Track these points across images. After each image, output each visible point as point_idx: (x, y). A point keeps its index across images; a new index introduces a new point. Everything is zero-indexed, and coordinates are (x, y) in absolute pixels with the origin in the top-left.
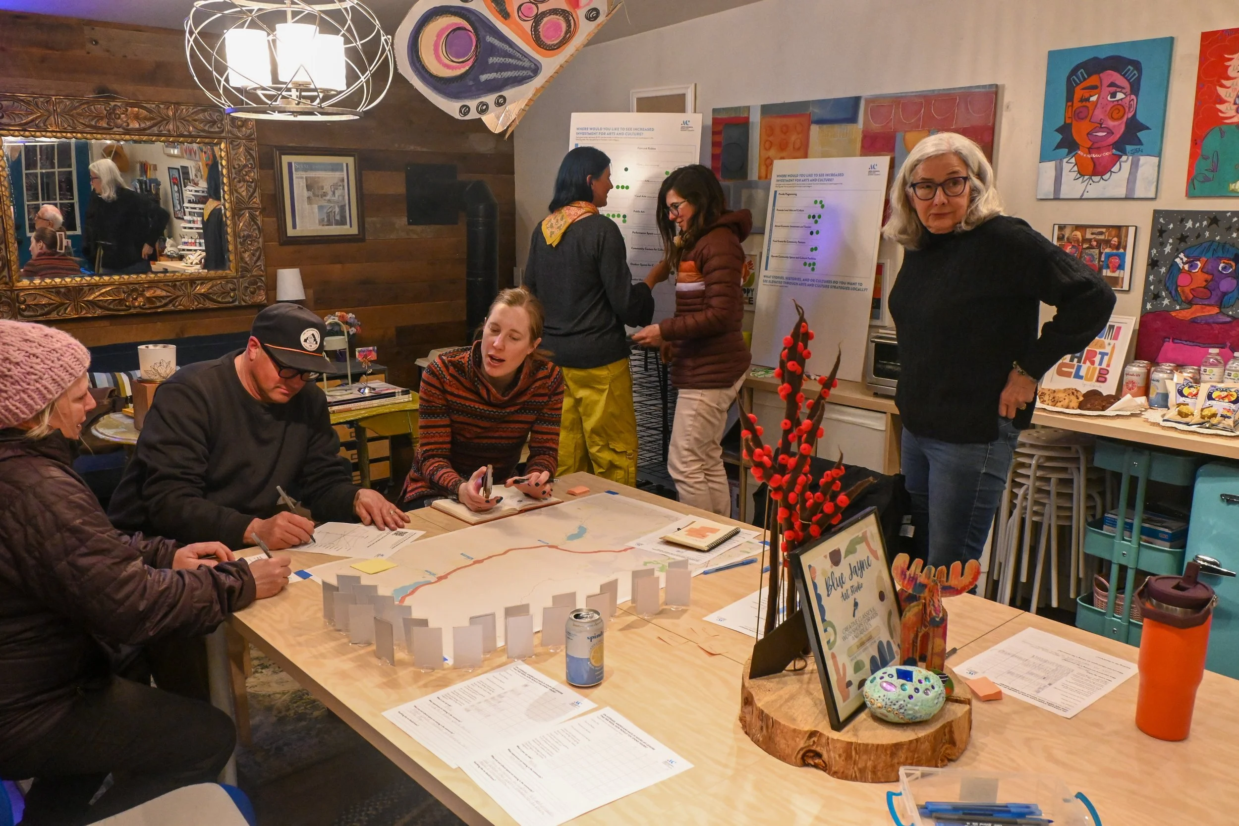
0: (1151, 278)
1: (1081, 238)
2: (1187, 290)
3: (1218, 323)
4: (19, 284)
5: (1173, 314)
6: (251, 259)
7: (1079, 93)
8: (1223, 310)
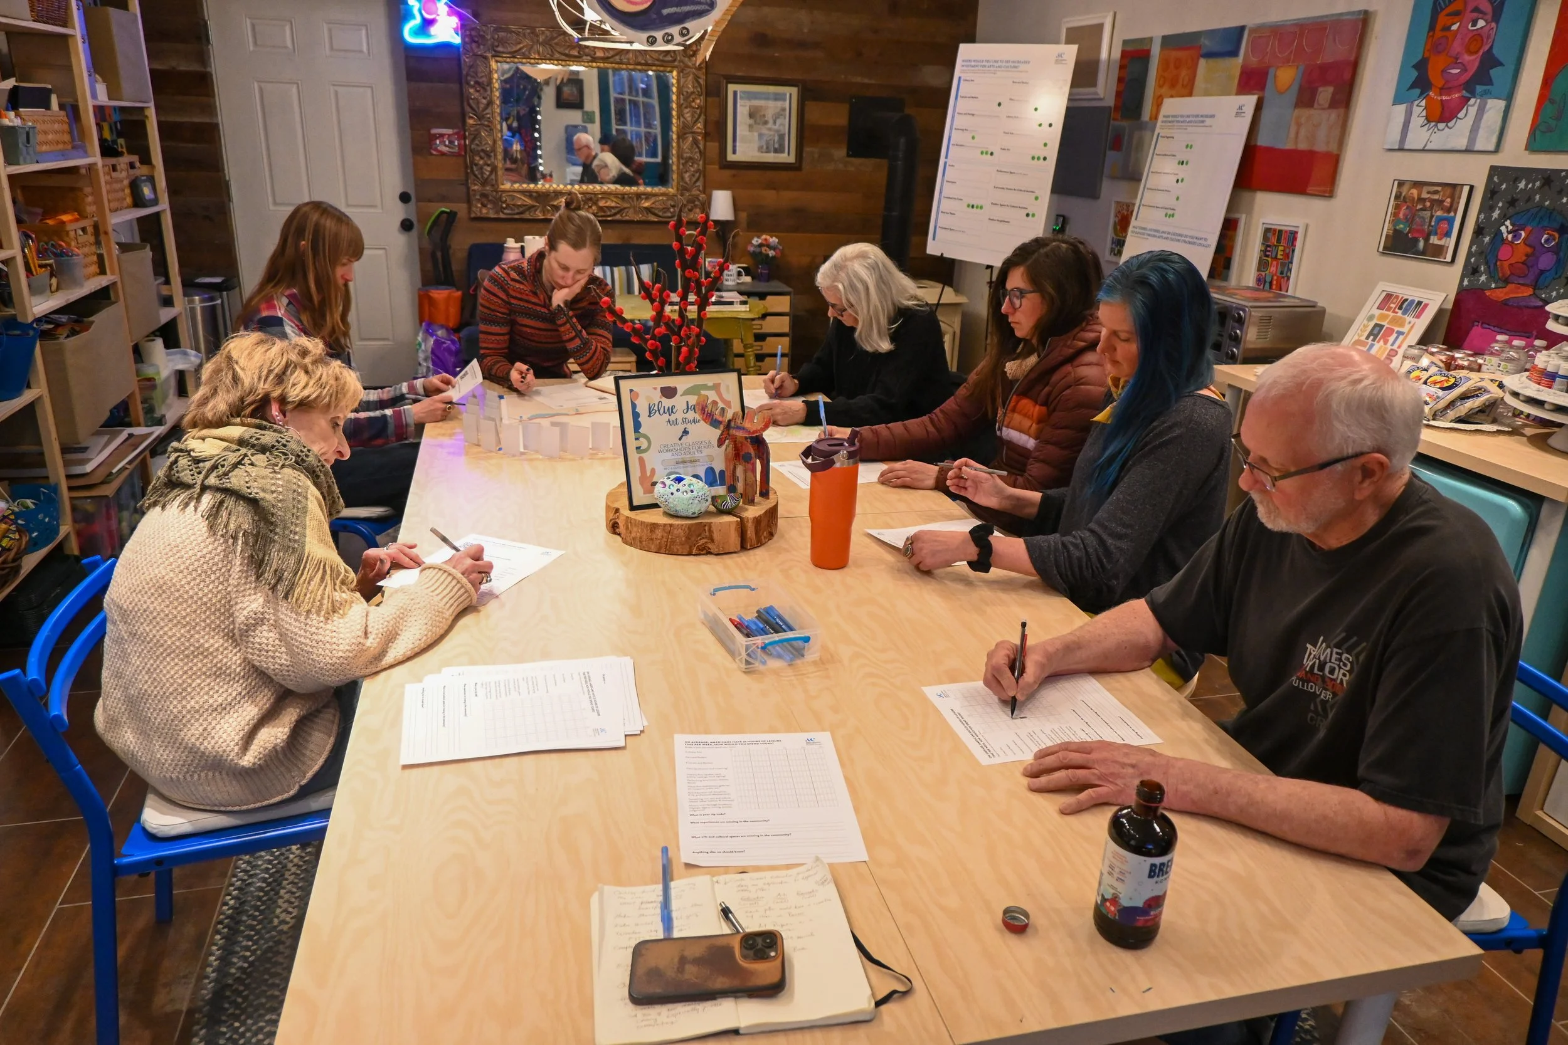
0: (1474, 248)
1: (1416, 196)
2: (1506, 264)
3: (1528, 307)
4: (502, 187)
5: (1488, 293)
6: (690, 180)
7: (1442, 20)
8: (1537, 292)
